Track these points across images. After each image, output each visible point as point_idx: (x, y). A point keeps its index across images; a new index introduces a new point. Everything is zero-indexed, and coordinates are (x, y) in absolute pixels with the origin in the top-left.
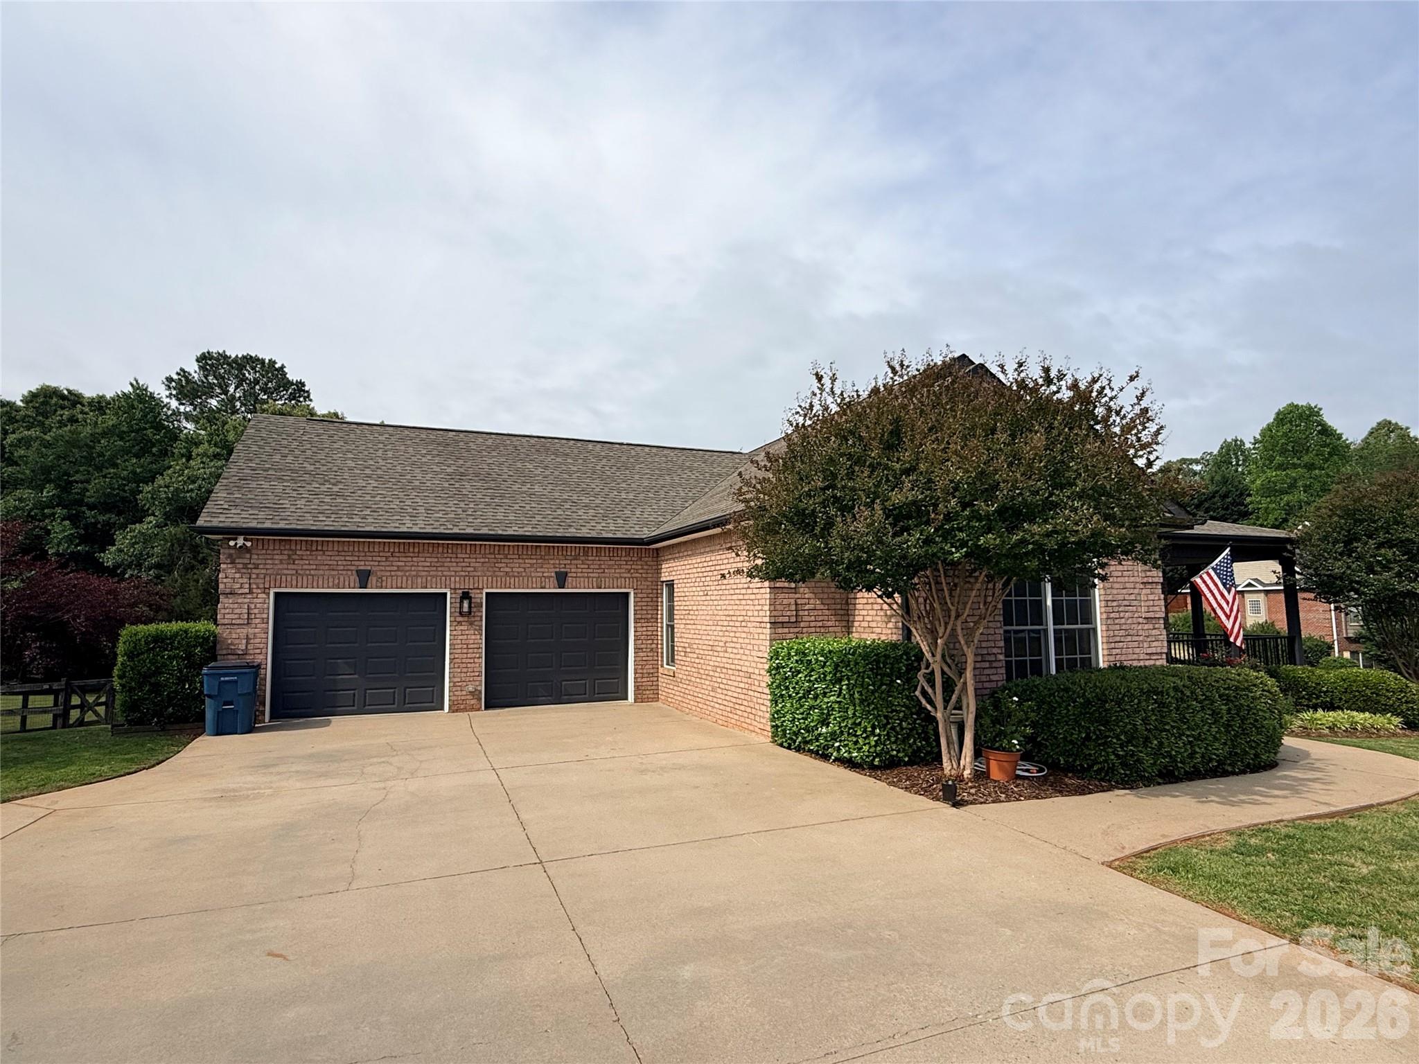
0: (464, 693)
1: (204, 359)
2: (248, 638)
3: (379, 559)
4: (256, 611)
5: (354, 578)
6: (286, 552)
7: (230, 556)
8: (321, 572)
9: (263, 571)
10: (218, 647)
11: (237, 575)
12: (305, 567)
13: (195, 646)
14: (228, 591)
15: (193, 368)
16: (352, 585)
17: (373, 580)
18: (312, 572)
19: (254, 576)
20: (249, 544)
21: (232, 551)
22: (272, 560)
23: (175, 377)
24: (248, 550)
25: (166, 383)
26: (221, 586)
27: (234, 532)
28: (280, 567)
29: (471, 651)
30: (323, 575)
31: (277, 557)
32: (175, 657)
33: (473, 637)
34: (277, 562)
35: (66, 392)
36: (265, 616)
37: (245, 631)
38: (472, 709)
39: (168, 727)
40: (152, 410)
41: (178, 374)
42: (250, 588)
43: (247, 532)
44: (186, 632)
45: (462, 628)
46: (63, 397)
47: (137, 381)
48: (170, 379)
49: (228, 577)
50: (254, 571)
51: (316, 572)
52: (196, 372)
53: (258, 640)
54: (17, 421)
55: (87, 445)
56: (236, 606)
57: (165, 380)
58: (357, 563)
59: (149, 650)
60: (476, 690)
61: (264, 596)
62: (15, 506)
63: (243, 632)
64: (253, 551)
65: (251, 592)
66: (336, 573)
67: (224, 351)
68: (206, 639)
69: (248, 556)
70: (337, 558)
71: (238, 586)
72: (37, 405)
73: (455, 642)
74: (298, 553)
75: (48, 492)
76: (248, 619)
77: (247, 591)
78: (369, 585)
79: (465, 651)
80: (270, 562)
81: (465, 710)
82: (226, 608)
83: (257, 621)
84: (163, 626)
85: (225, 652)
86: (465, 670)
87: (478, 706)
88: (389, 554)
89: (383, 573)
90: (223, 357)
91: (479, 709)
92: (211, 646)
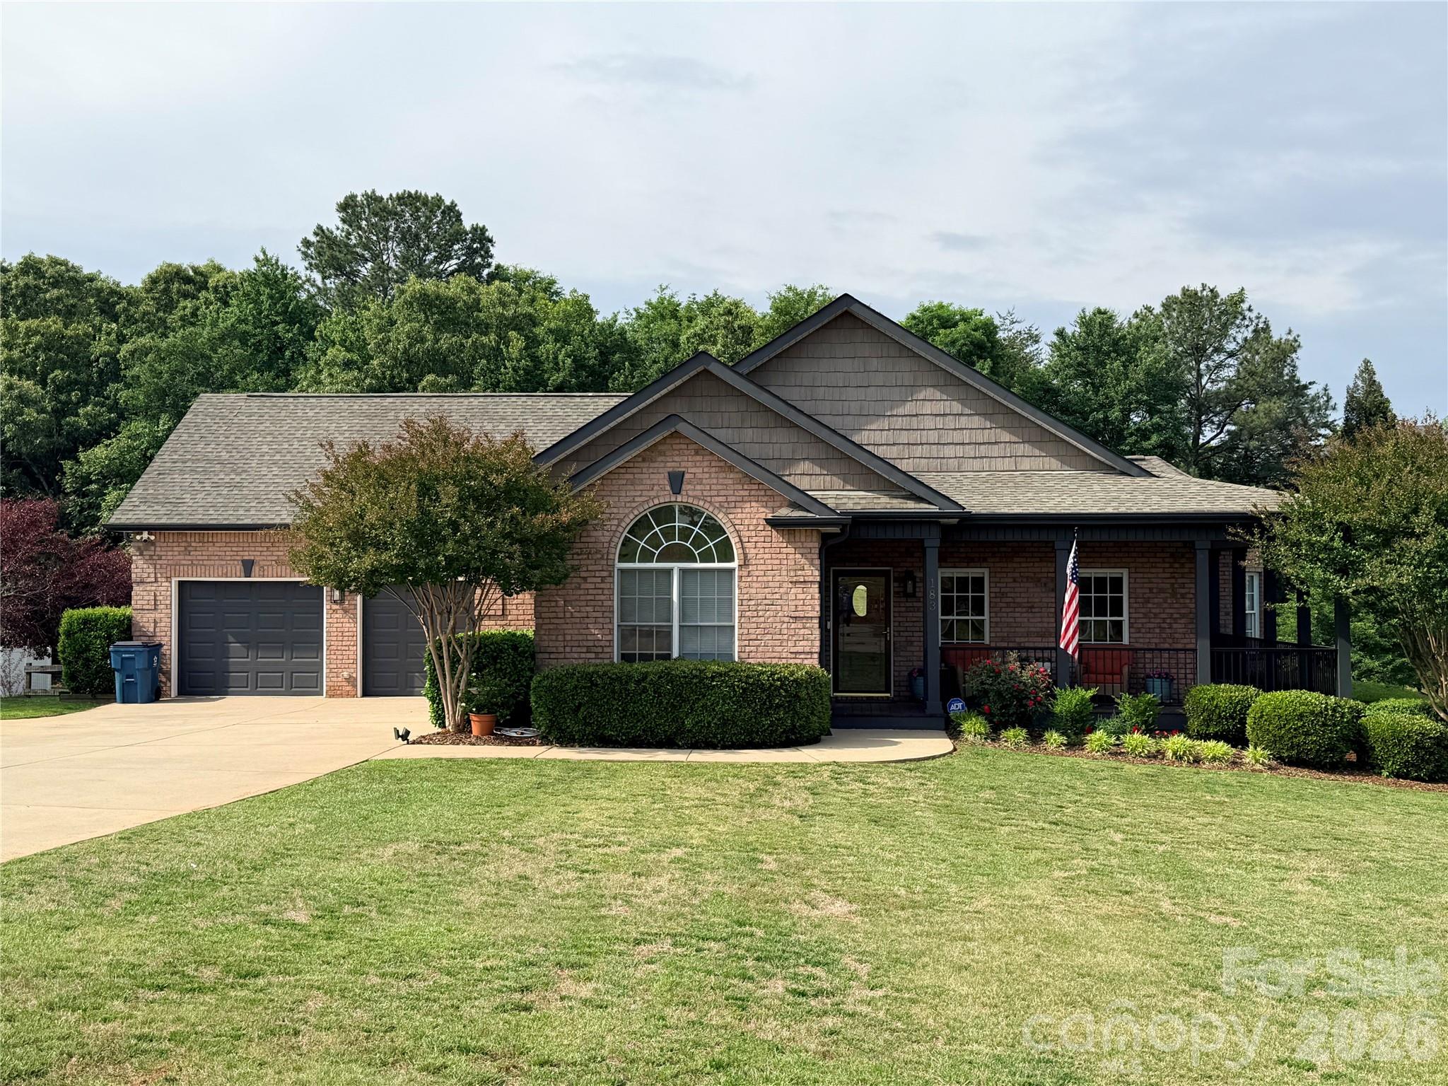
0: (340, 679)
1: (348, 207)
2: (155, 622)
3: (261, 549)
4: (161, 598)
5: (240, 567)
6: (183, 544)
7: (139, 549)
8: (212, 562)
9: (166, 562)
10: (133, 629)
11: (145, 566)
12: (199, 558)
13: (113, 628)
14: (138, 580)
15: (334, 223)
16: (238, 574)
17: (256, 569)
18: (205, 562)
19: (158, 566)
20: (152, 538)
21: (141, 544)
22: (171, 550)
23: (313, 239)
24: (153, 543)
25: (303, 249)
26: (133, 576)
27: (140, 528)
28: (178, 557)
29: (346, 638)
30: (213, 565)
31: (175, 549)
32: (99, 637)
33: (348, 625)
34: (176, 553)
35: (191, 273)
36: (168, 602)
37: (153, 616)
38: (348, 695)
39: (99, 696)
40: (283, 295)
41: (316, 234)
42: (156, 578)
43: (151, 528)
44: (106, 615)
45: (337, 616)
46: (188, 280)
47: (264, 253)
48: (307, 243)
49: (140, 568)
50: (159, 562)
51: (209, 562)
52: (338, 229)
53: (163, 624)
54: (136, 322)
55: (203, 356)
56: (145, 593)
57: (300, 245)
58: (241, 553)
59: (81, 630)
60: (350, 677)
61: (167, 584)
62: (129, 447)
63: (152, 616)
64: (158, 544)
65: (156, 581)
66: (224, 563)
67: (373, 191)
68: (121, 622)
69: (153, 548)
70: (225, 549)
71: (146, 575)
72: (157, 295)
73: (331, 630)
74: (193, 544)
75: (164, 424)
76: (155, 604)
77: (153, 580)
78: (253, 574)
79: (340, 638)
80: (170, 553)
81: (341, 696)
82: (140, 595)
83: (162, 607)
84: (89, 610)
85: (138, 634)
86: (340, 657)
87: (353, 693)
88: (270, 545)
89: (265, 563)
90: (373, 198)
91: (355, 696)
92: (126, 628)
